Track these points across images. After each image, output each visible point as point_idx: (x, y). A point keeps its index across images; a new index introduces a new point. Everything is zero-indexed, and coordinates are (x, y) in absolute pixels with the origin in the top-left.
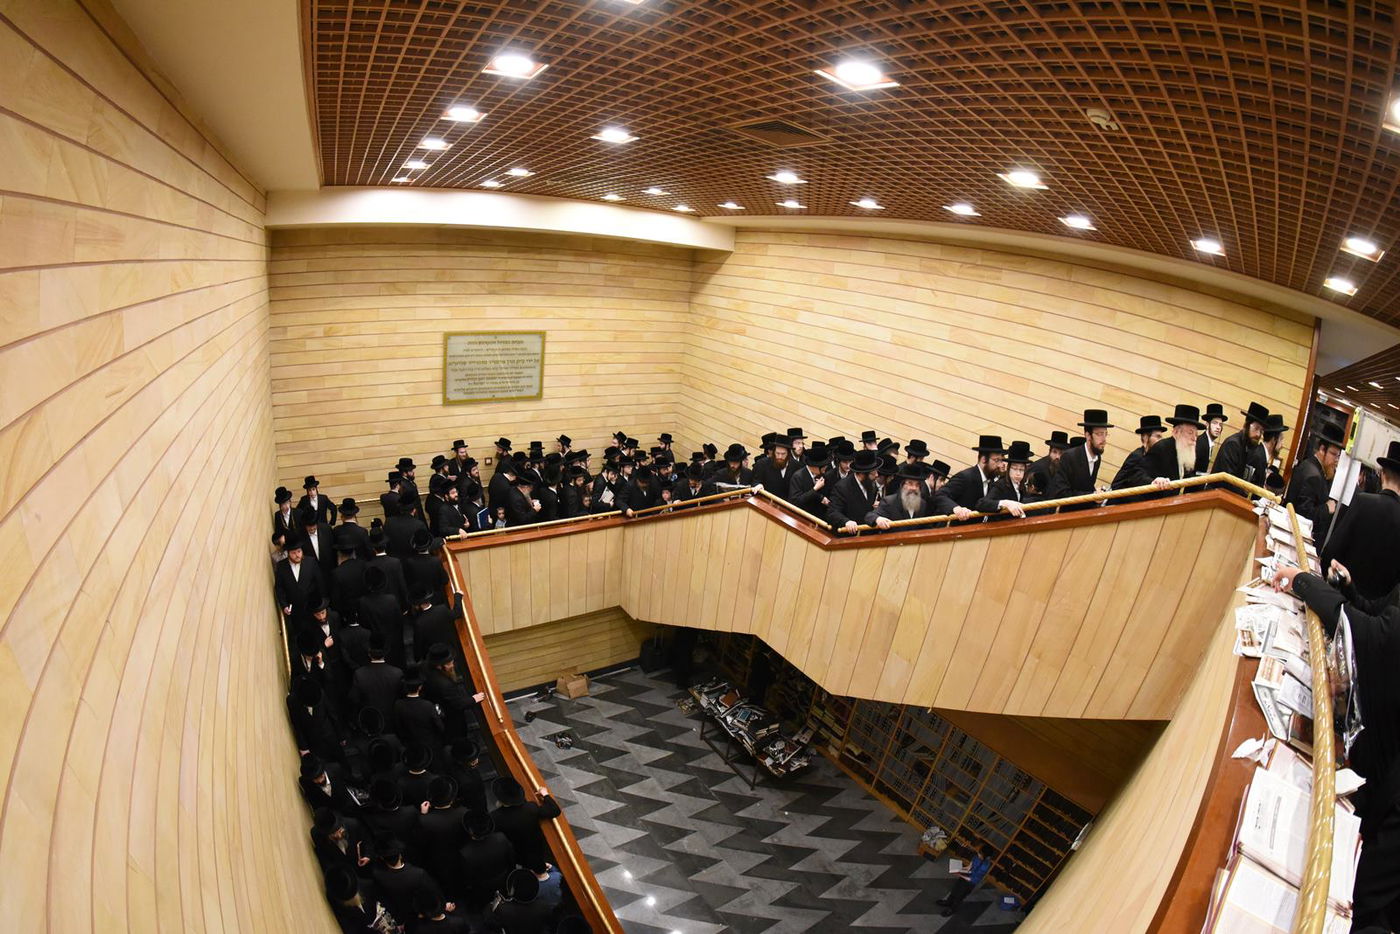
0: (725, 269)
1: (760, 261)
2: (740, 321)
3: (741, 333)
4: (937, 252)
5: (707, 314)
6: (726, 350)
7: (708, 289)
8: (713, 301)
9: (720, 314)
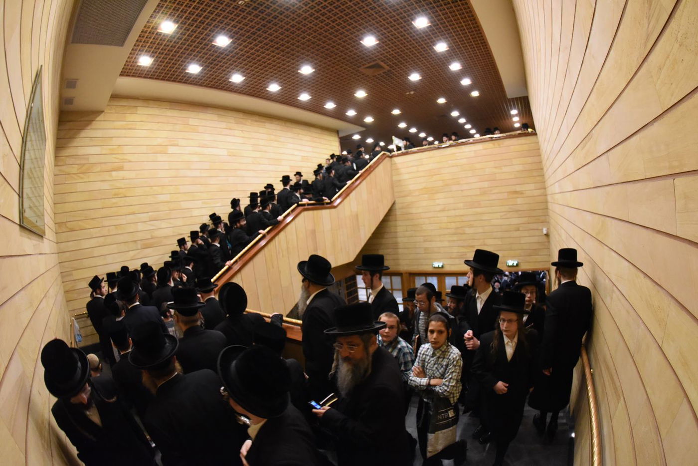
0: (95, 124)
1: (130, 117)
2: (117, 161)
3: (120, 169)
4: (241, 115)
5: (78, 162)
6: (105, 186)
7: (77, 142)
8: (82, 151)
9: (92, 160)
